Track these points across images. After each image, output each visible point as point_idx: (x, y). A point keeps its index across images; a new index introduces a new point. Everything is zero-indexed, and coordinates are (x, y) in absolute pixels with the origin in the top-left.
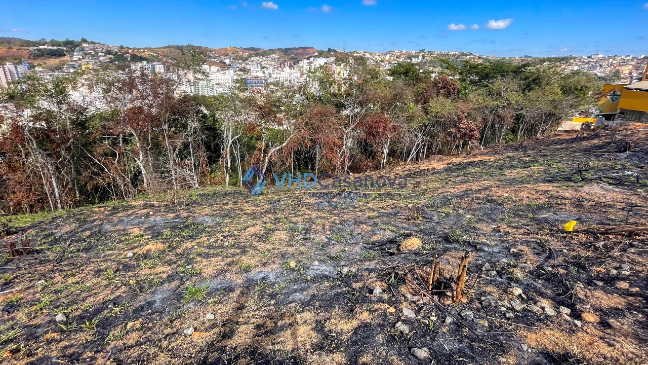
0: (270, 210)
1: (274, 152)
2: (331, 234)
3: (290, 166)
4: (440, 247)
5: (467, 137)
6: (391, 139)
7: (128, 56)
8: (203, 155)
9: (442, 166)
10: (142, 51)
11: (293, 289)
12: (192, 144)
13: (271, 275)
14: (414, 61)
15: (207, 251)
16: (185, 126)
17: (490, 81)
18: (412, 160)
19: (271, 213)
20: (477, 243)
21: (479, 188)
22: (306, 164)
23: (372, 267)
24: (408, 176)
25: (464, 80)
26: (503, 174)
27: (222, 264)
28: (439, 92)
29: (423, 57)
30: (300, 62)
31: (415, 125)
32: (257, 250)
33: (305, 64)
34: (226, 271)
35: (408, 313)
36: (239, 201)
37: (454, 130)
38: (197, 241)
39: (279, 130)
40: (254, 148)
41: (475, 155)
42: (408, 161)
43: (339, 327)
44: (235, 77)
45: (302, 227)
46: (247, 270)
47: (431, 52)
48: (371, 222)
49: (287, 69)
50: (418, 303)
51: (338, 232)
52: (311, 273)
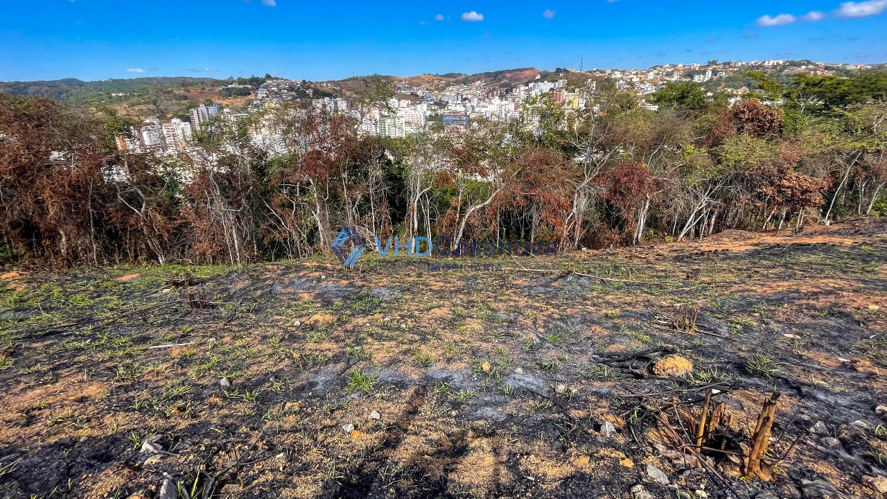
0: (463, 290)
1: (473, 211)
2: (546, 333)
3: (494, 232)
4: (727, 378)
5: (797, 201)
6: (651, 202)
7: (310, 92)
8: (386, 210)
9: (743, 249)
10: (325, 85)
11: (484, 401)
12: (373, 198)
13: (455, 376)
14: (697, 79)
15: (380, 331)
16: (366, 175)
17: (849, 107)
18: (687, 235)
19: (465, 294)
20: (804, 384)
21: (815, 290)
22: (518, 230)
23: (604, 390)
24: (677, 259)
25: (795, 107)
26: (868, 269)
27: (397, 351)
28: (743, 127)
29: (715, 72)
30: (514, 90)
31: (694, 180)
32: (441, 339)
33: (522, 92)
34: (400, 361)
35: (655, 473)
36: (424, 273)
37: (769, 191)
38: (370, 317)
39: (482, 183)
40: (447, 205)
41: (812, 235)
42: (681, 236)
43: (541, 470)
44: (428, 113)
45: (504, 317)
46: (426, 364)
47: (729, 64)
48: (609, 323)
49: (496, 100)
50: (675, 462)
51: (556, 330)
52: (510, 384)
